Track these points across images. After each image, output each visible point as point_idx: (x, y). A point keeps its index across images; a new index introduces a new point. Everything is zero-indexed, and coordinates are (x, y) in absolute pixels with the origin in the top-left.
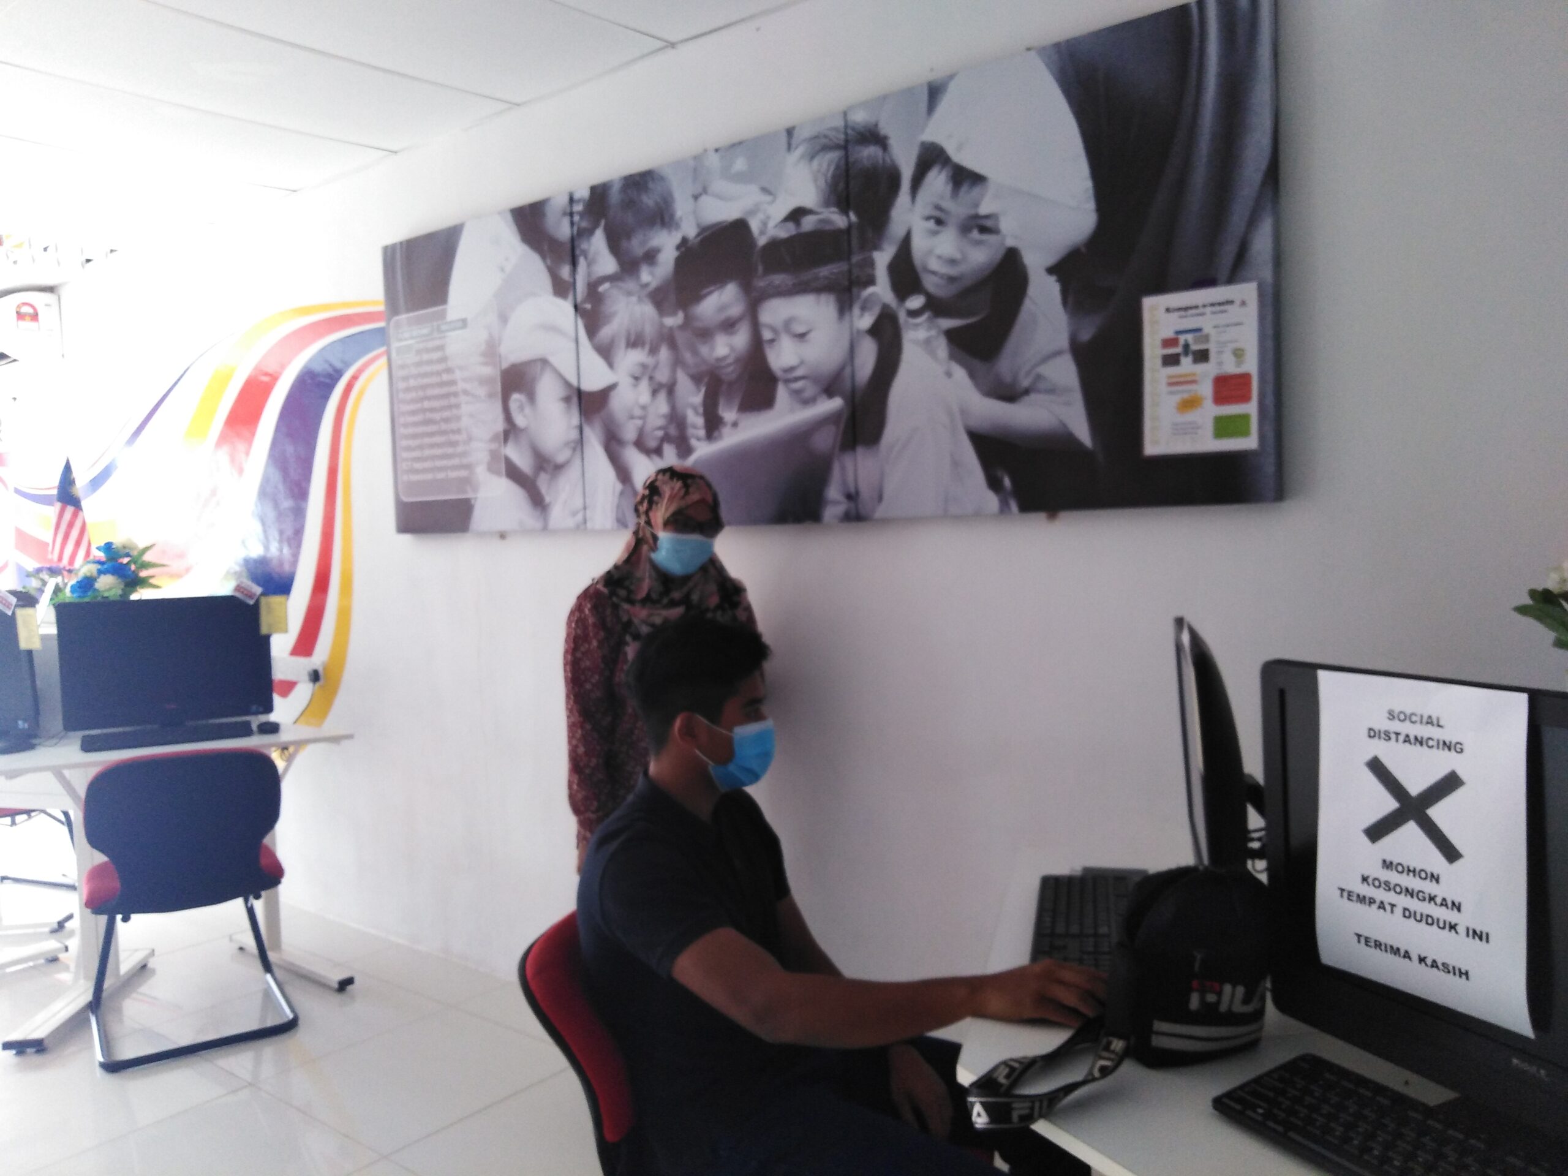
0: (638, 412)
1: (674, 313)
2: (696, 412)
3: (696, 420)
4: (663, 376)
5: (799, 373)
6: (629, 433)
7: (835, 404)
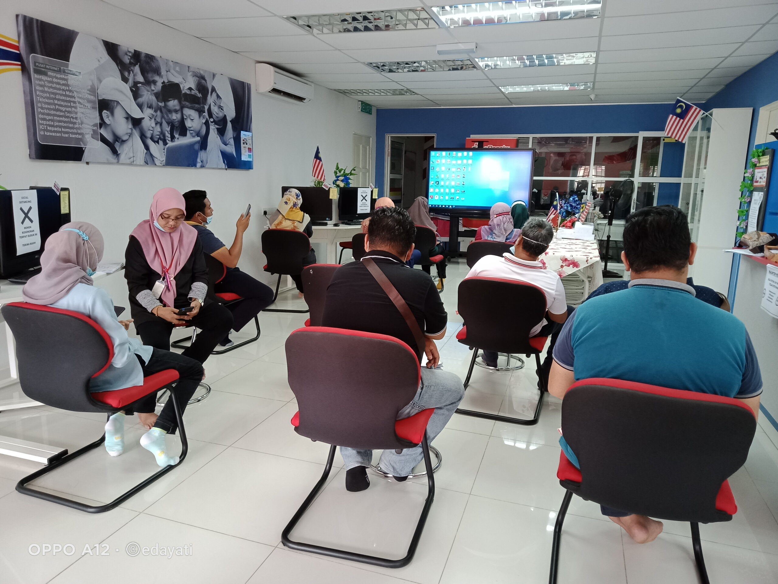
0: (151, 129)
1: (162, 103)
2: (168, 133)
3: (168, 135)
4: (159, 120)
5: (191, 129)
6: (149, 134)
7: (199, 139)
